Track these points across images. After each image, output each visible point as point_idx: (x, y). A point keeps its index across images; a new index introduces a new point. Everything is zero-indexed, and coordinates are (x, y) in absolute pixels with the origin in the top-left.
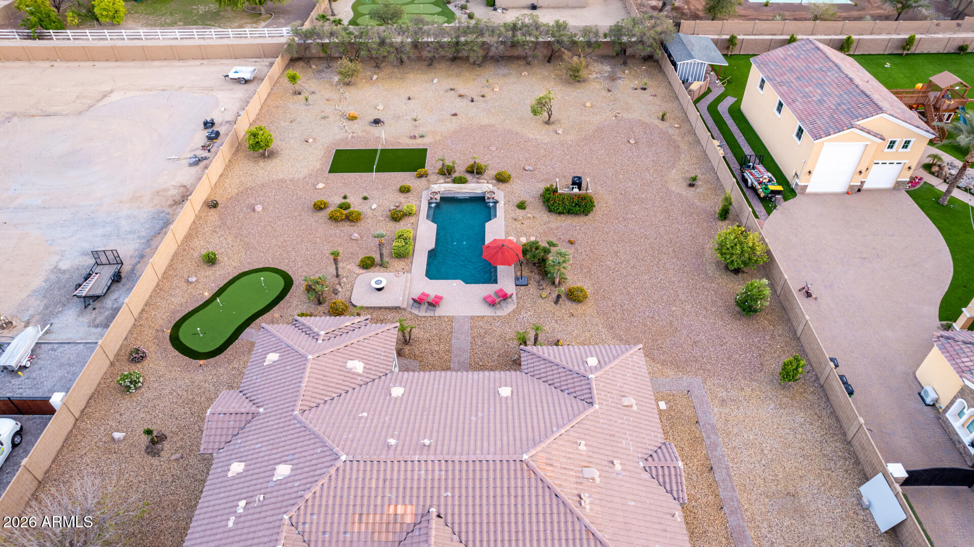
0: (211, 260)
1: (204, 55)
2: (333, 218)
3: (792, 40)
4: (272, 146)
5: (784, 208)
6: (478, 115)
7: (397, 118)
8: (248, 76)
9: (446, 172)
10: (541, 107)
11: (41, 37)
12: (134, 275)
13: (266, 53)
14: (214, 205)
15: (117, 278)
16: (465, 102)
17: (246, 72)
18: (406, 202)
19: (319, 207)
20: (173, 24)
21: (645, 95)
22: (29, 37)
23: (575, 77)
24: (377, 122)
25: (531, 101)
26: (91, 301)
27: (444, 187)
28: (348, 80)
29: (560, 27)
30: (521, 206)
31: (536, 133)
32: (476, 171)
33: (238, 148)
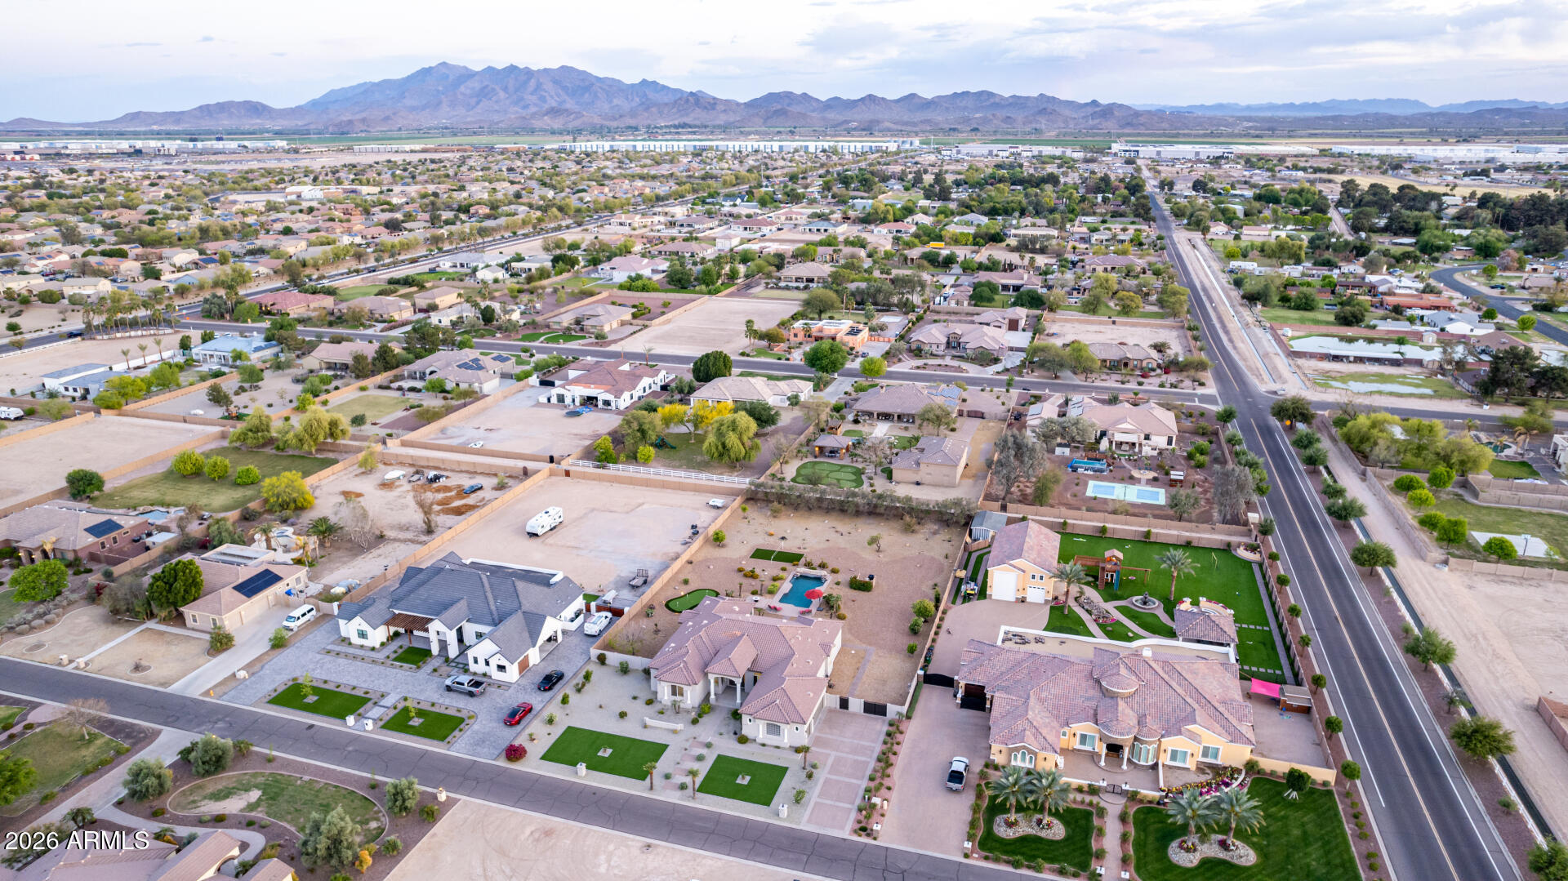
0: (686, 582)
1: (697, 489)
2: (746, 576)
3: (1024, 519)
4: (724, 542)
5: (976, 605)
6: (841, 542)
7: (796, 538)
8: (719, 505)
9: (808, 565)
10: (873, 541)
11: (604, 467)
12: (652, 583)
13: (734, 493)
14: (691, 563)
15: (645, 582)
16: (838, 535)
17: (719, 502)
18: (781, 574)
19: (740, 570)
20: (680, 467)
21: (947, 545)
22: (598, 467)
23: (908, 530)
24: (783, 538)
25: (868, 538)
26: (633, 587)
27: (802, 570)
28: (775, 514)
29: (909, 499)
30: (838, 584)
31: (868, 555)
32: (823, 566)
33: (707, 541)
